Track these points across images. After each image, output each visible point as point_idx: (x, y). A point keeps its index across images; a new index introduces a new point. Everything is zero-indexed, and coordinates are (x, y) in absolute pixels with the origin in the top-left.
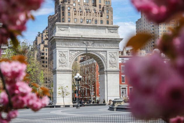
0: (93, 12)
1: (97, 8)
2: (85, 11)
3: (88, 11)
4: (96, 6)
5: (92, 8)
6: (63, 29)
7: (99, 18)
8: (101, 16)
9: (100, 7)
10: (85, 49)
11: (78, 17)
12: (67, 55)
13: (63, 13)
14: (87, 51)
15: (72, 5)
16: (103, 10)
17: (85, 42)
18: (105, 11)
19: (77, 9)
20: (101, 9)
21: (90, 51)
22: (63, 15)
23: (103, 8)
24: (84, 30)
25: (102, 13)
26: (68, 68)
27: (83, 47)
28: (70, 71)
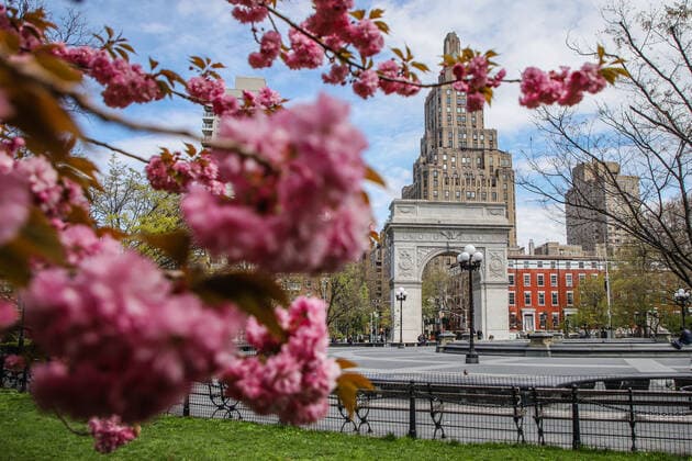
0: (479, 178)
1: (487, 172)
2: (463, 177)
3: (470, 179)
4: (484, 168)
5: (477, 172)
6: (406, 210)
7: (489, 189)
8: (494, 185)
9: (492, 170)
10: (445, 245)
11: (452, 187)
12: (413, 254)
13: (425, 182)
14: (448, 248)
15: (440, 168)
16: (497, 175)
17: (444, 232)
18: (502, 177)
19: (450, 174)
20: (494, 173)
21: (454, 248)
22: (425, 185)
23: (497, 171)
24: (443, 210)
25: (494, 181)
26: (414, 279)
27: (440, 241)
28: (418, 283)
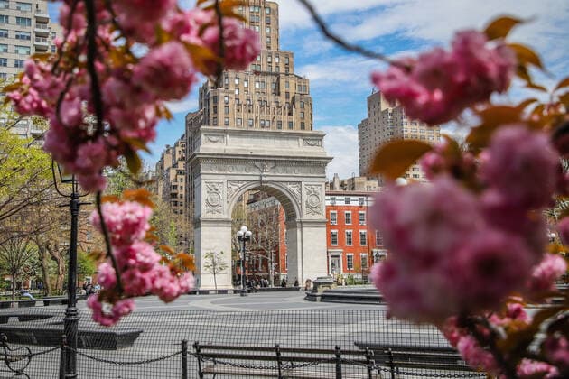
0: (274, 105)
1: (282, 99)
2: (257, 104)
3: (264, 104)
4: (279, 94)
5: (271, 99)
6: (214, 138)
7: (285, 118)
8: (290, 114)
9: (287, 97)
10: (257, 178)
11: (245, 115)
12: (223, 189)
13: (215, 107)
14: (261, 182)
15: (233, 92)
16: (294, 103)
17: (257, 164)
18: (298, 104)
19: (243, 100)
20: (290, 101)
21: (267, 182)
22: (215, 112)
23: (294, 97)
24: (256, 140)
25: (290, 108)
26: (224, 216)
27: (253, 175)
28: (228, 222)
